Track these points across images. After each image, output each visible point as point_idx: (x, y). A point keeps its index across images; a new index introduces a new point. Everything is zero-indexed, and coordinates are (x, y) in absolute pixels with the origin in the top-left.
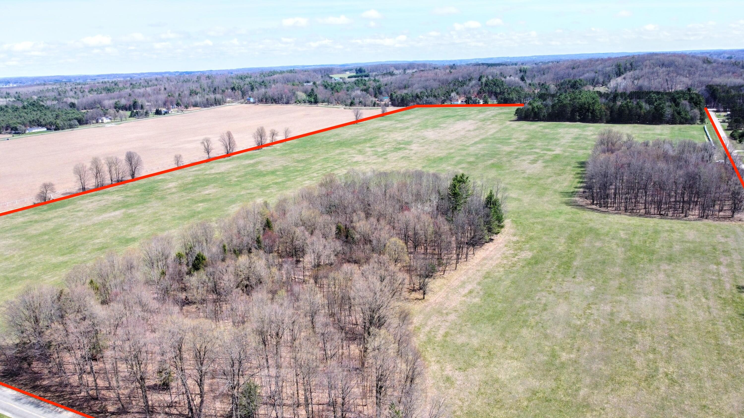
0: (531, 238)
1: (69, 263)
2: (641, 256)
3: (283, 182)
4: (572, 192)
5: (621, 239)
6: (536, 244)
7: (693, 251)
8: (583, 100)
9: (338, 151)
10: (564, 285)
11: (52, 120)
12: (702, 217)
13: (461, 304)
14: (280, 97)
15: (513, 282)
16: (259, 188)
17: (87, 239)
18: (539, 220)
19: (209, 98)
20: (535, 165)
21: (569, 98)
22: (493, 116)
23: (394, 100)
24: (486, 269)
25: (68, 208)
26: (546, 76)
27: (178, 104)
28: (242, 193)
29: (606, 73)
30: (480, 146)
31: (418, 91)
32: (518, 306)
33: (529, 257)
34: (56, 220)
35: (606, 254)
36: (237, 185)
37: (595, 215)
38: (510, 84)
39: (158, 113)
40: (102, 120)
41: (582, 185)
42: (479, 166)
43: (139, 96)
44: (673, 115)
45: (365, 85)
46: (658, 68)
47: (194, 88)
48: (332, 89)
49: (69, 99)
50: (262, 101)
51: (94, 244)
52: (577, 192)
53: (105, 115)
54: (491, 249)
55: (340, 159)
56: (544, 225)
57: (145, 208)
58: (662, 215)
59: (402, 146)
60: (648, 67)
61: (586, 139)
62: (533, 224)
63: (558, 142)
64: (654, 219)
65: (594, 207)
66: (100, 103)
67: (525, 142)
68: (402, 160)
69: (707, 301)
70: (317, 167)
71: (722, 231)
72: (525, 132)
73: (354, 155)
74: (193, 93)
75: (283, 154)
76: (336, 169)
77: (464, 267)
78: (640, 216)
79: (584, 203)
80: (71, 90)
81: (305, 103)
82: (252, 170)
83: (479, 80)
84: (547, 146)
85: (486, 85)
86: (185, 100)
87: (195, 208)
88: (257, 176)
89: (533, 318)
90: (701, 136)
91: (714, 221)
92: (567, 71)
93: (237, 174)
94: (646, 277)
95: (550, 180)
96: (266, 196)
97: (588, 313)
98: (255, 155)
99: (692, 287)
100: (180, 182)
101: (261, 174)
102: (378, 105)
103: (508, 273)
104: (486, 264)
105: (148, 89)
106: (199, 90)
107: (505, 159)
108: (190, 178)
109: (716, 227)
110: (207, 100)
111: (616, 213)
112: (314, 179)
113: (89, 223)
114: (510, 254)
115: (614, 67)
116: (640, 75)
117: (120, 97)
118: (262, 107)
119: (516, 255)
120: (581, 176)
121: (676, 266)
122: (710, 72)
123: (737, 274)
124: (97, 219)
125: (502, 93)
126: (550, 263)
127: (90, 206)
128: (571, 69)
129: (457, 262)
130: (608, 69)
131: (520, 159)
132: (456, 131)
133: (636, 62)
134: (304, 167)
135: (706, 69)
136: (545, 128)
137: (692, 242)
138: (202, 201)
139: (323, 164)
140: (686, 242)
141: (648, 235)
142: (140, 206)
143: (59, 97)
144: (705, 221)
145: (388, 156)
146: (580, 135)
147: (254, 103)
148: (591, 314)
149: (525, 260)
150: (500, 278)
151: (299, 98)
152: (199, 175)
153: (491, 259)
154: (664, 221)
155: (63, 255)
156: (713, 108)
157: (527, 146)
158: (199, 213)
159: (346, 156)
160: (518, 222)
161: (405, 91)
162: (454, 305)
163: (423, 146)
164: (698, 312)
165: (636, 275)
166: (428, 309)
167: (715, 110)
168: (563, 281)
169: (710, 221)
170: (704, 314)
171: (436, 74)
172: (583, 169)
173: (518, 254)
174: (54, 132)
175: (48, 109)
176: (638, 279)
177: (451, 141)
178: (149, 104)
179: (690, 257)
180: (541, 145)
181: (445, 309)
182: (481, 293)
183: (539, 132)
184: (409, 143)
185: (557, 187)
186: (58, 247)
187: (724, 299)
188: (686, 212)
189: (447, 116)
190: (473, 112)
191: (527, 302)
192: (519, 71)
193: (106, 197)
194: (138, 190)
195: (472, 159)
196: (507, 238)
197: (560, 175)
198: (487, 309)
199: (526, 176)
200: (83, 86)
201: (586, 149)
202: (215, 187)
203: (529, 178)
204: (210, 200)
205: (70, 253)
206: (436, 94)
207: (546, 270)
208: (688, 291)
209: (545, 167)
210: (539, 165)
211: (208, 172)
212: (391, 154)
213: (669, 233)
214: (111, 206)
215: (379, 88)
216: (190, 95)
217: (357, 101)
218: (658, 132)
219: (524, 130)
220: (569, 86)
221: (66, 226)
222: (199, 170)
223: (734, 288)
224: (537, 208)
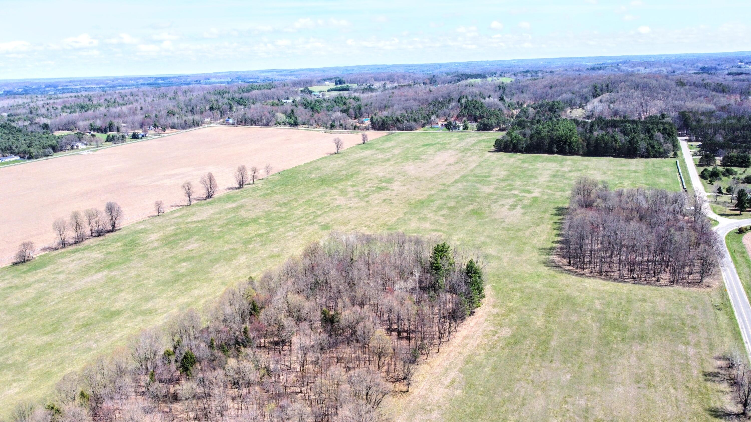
0: (511, 310)
1: (53, 345)
2: (615, 333)
3: (266, 233)
4: (550, 249)
5: (596, 310)
6: (514, 317)
7: (663, 327)
8: (561, 132)
9: (319, 192)
10: (542, 371)
11: (24, 147)
12: (673, 282)
13: (444, 397)
14: (259, 118)
15: (494, 369)
16: (242, 241)
17: (70, 312)
18: (518, 286)
19: (187, 120)
20: (514, 211)
21: (547, 129)
22: (473, 145)
23: (375, 123)
24: (467, 351)
25: (48, 268)
26: (524, 95)
27: (155, 126)
28: (225, 249)
29: (583, 95)
30: (460, 185)
31: (398, 113)
32: (498, 399)
33: (509, 335)
34: (36, 286)
35: (582, 330)
36: (219, 238)
37: (572, 279)
38: (490, 105)
39: (135, 136)
40: (77, 146)
41: (560, 238)
42: (460, 212)
43: (115, 117)
44: (647, 149)
45: (345, 104)
46: (633, 90)
47: (172, 108)
48: (312, 108)
49: (42, 118)
50: (241, 122)
51: (78, 319)
52: (554, 248)
53: (80, 140)
54: (472, 324)
55: (322, 202)
56: (523, 292)
57: (127, 270)
58: (635, 279)
59: (383, 184)
60: (623, 90)
61: (563, 176)
62: (513, 290)
63: (536, 181)
64: (628, 284)
65: (571, 268)
66: (74, 124)
67: (504, 180)
68: (384, 204)
69: (675, 392)
70: (298, 213)
71: (692, 300)
72: (505, 167)
73: (336, 197)
74: (170, 113)
75: (265, 195)
76: (319, 216)
77: (446, 349)
78: (614, 280)
79: (560, 264)
80: (43, 107)
81: (285, 125)
82: (234, 217)
83: (459, 101)
84: (526, 185)
85: (466, 107)
86: (162, 121)
87: (178, 269)
88: (240, 225)
89: (513, 415)
90: (673, 174)
91: (684, 287)
92: (545, 91)
93: (220, 223)
94: (620, 361)
95: (528, 232)
96: (249, 252)
97: (564, 409)
98: (237, 196)
99: (662, 374)
100: (161, 233)
101: (244, 223)
102: (359, 128)
103: (489, 356)
104: (467, 344)
105: (124, 108)
106: (176, 110)
107: (485, 204)
108: (172, 228)
109: (686, 295)
110: (185, 121)
111: (593, 277)
112: (297, 229)
113: (71, 290)
114: (491, 331)
115: (590, 88)
116: (616, 98)
117: (95, 117)
118: (242, 130)
119: (496, 332)
120: (559, 226)
121: (648, 347)
122: (683, 95)
123: (704, 357)
124: (79, 284)
125: (482, 117)
126: (528, 342)
127: (71, 266)
128: (548, 88)
129: (440, 343)
130: (585, 90)
131: (500, 203)
132: (437, 165)
133: (612, 83)
134: (286, 212)
135: (679, 93)
136: (524, 161)
137: (663, 315)
138: (184, 260)
139: (305, 209)
140: (657, 315)
141: (621, 306)
142: (122, 267)
143: (30, 116)
144: (676, 287)
145: (370, 198)
146: (558, 171)
147: (233, 124)
148: (568, 410)
149: (505, 339)
150: (481, 363)
151: (279, 120)
152: (180, 224)
153: (472, 337)
154: (637, 287)
155: (47, 334)
156: (685, 136)
157: (507, 186)
158: (183, 275)
159: (327, 198)
160: (498, 288)
161: (386, 113)
162: (436, 399)
163: (404, 185)
164: (667, 407)
165: (610, 359)
166: (412, 404)
167: (687, 138)
168: (541, 366)
169: (680, 287)
170: (673, 410)
171: (416, 92)
172: (560, 217)
173: (499, 331)
174: (28, 161)
175: (20, 131)
176: (611, 363)
177: (432, 178)
178: (125, 125)
179: (660, 335)
180: (520, 185)
181: (428, 405)
182: (463, 383)
183: (518, 167)
184: (390, 181)
185: (535, 241)
186: (41, 322)
187: (691, 389)
188: (658, 276)
189: (427, 145)
190: (453, 139)
191: (507, 395)
192: (498, 88)
193: (87, 254)
194: (119, 244)
195: (452, 204)
196: (487, 309)
197: (538, 225)
198: (469, 403)
199: (505, 226)
200: (56, 101)
201: (563, 191)
202: (197, 240)
203: (508, 229)
204: (193, 258)
205: (54, 332)
206: (417, 117)
207: (525, 352)
208: (658, 379)
209: (524, 214)
210: (519, 210)
211: (189, 220)
212: (373, 196)
213: (641, 303)
214: (93, 267)
215: (360, 109)
216: (168, 115)
217: (337, 123)
218: (633, 168)
219: (503, 165)
220: (547, 109)
221: (48, 294)
222: (180, 217)
223: (701, 375)
224: (516, 269)
